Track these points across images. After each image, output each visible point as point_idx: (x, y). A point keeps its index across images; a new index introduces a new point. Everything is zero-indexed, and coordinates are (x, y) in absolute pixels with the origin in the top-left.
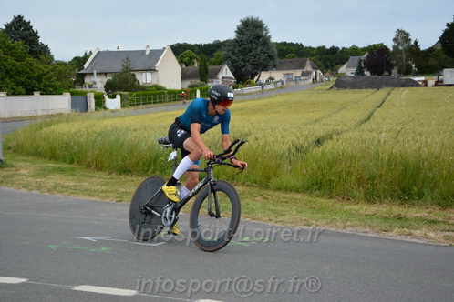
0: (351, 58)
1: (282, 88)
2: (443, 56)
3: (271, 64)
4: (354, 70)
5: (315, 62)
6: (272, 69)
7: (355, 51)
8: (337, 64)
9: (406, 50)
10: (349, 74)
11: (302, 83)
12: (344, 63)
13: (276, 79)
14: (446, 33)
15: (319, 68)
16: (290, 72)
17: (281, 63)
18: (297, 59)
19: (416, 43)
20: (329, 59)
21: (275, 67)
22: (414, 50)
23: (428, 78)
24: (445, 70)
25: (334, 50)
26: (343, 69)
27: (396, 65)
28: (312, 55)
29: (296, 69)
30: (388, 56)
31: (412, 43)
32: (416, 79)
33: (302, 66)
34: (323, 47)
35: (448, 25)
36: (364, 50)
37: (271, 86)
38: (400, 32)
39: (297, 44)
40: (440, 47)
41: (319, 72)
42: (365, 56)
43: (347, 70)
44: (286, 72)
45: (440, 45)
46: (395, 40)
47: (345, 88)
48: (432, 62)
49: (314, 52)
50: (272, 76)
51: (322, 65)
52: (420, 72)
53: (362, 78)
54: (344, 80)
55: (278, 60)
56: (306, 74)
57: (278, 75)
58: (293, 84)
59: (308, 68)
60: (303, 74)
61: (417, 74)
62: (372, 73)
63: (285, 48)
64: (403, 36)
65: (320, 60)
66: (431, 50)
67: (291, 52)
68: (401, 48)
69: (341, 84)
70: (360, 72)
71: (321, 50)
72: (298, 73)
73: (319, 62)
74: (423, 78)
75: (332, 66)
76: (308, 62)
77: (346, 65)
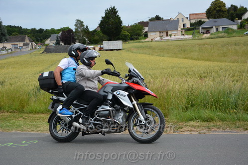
0: (52, 35)
1: (11, 53)
2: (102, 35)
3: (4, 38)
4: (54, 42)
5: (31, 38)
6: (4, 42)
7: (53, 31)
8: (44, 39)
9: (82, 31)
10: (51, 44)
11: (24, 50)
12: (48, 38)
13: (8, 48)
14: (102, 22)
15: (34, 41)
16: (16, 43)
17: (10, 38)
18: (19, 36)
19: (87, 27)
20: (39, 36)
21: (7, 41)
22: (86, 31)
23: (95, 46)
24: (104, 42)
25: (41, 31)
26: (48, 42)
27: (78, 39)
28: (28, 34)
29: (19, 41)
30: (73, 34)
31: (85, 27)
32: (89, 47)
33: (23, 40)
34: (35, 29)
35: (102, 18)
36: (59, 30)
37: (5, 52)
38: (78, 21)
39: (18, 27)
40: (99, 29)
41: (34, 43)
42: (60, 34)
43: (50, 42)
44: (13, 43)
45: (99, 28)
46: (76, 25)
47: (51, 52)
48: (96, 37)
49: (29, 32)
50: (5, 46)
51: (35, 39)
52: (91, 43)
53: (60, 47)
54: (50, 48)
55: (8, 37)
56: (27, 45)
57: (9, 45)
58: (19, 50)
59: (27, 41)
60: (24, 45)
61: (89, 44)
62: (65, 44)
63: (11, 29)
64: (80, 23)
65: (33, 36)
66: (95, 31)
67: (15, 32)
68: (79, 30)
69: (48, 50)
70: (58, 43)
71: (33, 30)
72: (21, 44)
73: (32, 38)
74: (93, 46)
75: (41, 40)
76: (27, 38)
77: (49, 39)
